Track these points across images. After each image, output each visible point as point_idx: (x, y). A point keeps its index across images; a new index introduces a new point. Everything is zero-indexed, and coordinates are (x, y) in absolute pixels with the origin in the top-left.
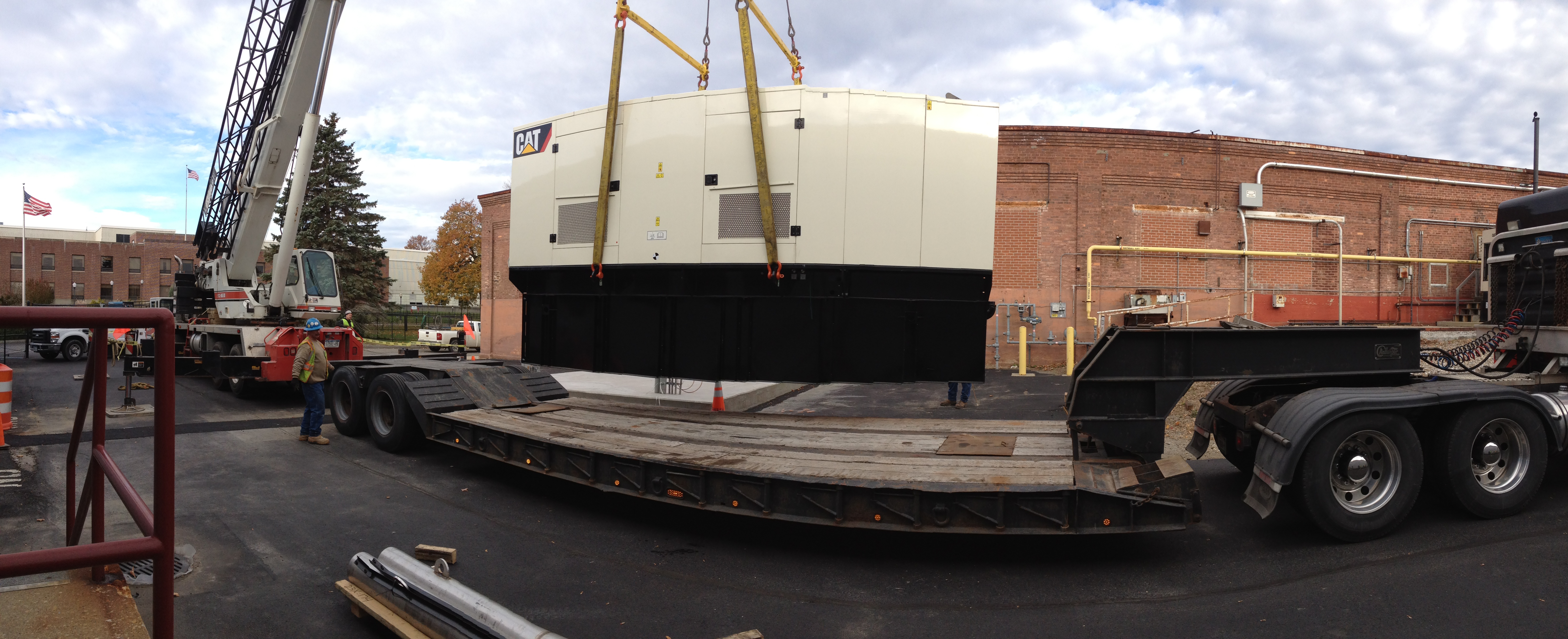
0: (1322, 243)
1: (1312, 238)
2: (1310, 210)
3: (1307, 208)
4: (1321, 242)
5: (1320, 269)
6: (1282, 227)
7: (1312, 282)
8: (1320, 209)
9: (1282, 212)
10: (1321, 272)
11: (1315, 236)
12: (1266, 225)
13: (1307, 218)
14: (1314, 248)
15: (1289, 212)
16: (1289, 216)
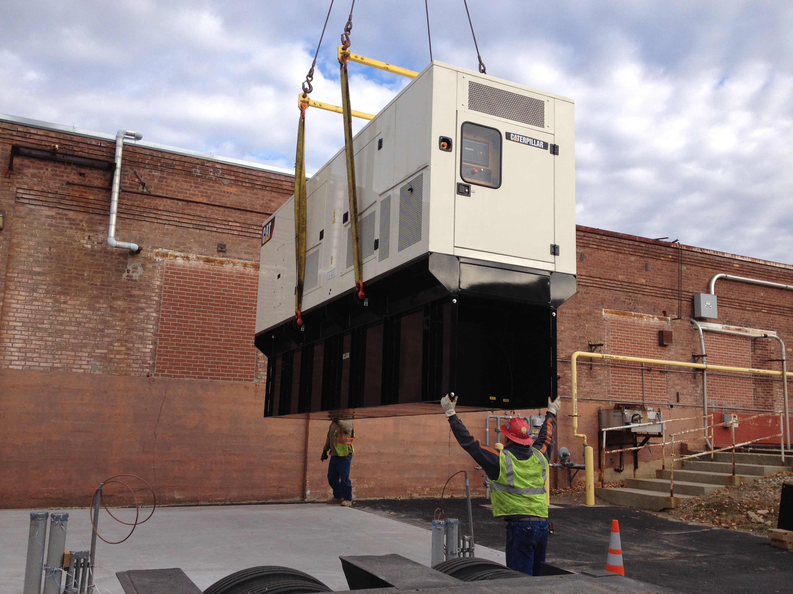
0: (759, 359)
1: (751, 353)
2: (748, 324)
3: (746, 322)
4: (758, 357)
5: (759, 387)
6: (727, 340)
7: (753, 401)
8: (757, 323)
9: (727, 324)
10: (759, 389)
11: (754, 351)
12: (714, 337)
13: (746, 331)
14: (753, 363)
15: (732, 325)
16: (732, 329)
